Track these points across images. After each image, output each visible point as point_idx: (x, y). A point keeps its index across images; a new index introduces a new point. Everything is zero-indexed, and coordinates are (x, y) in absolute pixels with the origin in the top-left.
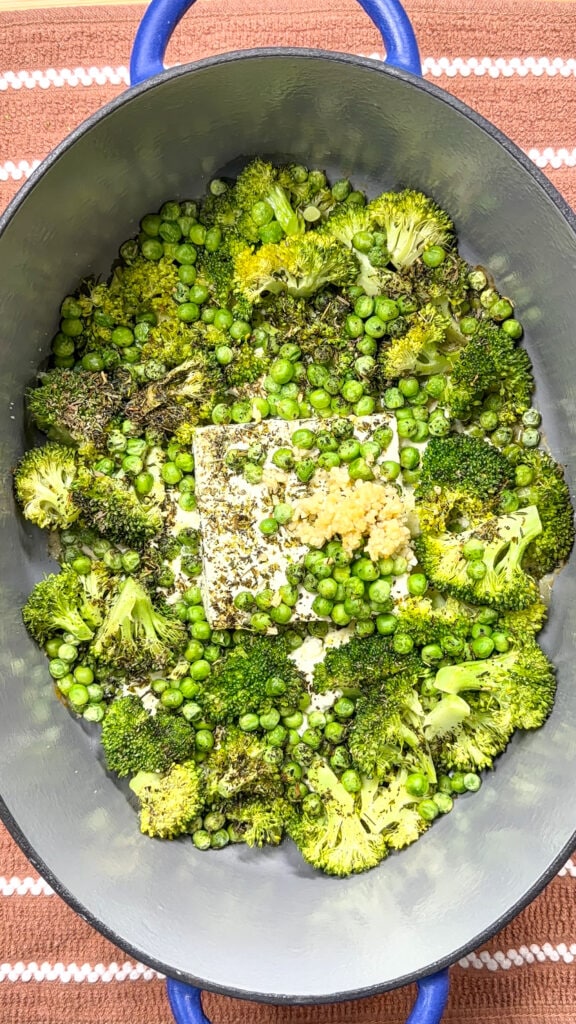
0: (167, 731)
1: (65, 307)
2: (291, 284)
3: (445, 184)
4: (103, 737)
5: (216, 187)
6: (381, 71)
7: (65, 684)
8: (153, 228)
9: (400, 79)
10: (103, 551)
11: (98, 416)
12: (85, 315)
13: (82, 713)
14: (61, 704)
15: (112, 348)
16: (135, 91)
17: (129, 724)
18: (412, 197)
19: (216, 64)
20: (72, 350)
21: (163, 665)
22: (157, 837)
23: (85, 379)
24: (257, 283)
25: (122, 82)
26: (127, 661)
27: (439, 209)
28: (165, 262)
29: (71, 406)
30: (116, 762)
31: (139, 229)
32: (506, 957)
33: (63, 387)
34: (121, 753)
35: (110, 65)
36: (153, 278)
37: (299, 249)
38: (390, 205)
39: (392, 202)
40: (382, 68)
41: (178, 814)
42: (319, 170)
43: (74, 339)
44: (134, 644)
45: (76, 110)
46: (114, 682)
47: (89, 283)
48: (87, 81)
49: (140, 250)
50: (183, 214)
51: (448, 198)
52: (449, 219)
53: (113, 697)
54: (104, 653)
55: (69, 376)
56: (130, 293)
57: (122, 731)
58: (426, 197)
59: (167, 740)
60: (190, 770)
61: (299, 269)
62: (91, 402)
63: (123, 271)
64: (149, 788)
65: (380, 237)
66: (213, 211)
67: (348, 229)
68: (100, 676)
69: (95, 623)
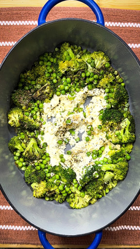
0: (39, 174)
1: (21, 75)
2: (72, 70)
3: (108, 50)
4: (25, 174)
5: (56, 49)
6: (95, 24)
7: (17, 162)
8: (41, 58)
9: (100, 26)
10: (26, 131)
11: (27, 100)
12: (25, 77)
13: (21, 169)
14: (16, 166)
15: (31, 85)
16: (39, 27)
17: (31, 172)
18: (101, 53)
19: (58, 21)
20: (22, 85)
21: (39, 158)
22: (37, 197)
23: (25, 92)
24: (64, 69)
25: (36, 24)
26: (31, 157)
27: (107, 56)
28: (44, 66)
29: (21, 98)
30: (27, 180)
31: (38, 58)
32: (116, 228)
33: (19, 93)
34: (29, 178)
35: (33, 21)
36: (41, 69)
37: (74, 62)
38: (96, 54)
39: (96, 53)
40: (96, 24)
41: (42, 192)
42: (80, 46)
43: (22, 83)
44: (32, 153)
45: (25, 31)
46: (28, 162)
47: (27, 70)
48: (28, 24)
49: (38, 63)
50: (49, 55)
51: (109, 53)
52: (109, 59)
53: (28, 165)
54: (25, 155)
55: (21, 91)
56: (36, 73)
57: (29, 173)
58: (104, 53)
59: (39, 176)
60: (45, 183)
61: (74, 66)
62: (25, 97)
63: (34, 67)
64: (36, 186)
65: (93, 61)
66: (56, 55)
67: (86, 58)
68: (25, 160)
69: (24, 148)
